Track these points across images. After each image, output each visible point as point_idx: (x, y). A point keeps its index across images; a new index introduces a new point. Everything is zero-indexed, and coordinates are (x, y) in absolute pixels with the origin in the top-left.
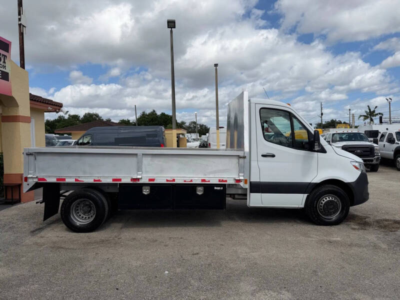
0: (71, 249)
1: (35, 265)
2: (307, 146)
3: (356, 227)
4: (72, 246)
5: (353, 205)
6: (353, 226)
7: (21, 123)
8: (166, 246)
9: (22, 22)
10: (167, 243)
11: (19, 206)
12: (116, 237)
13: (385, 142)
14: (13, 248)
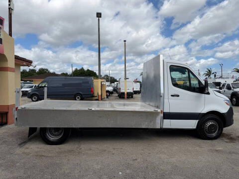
0: (49, 157)
1: (27, 169)
2: (197, 90)
3: (228, 141)
4: (50, 155)
5: (225, 127)
6: (226, 140)
7: (9, 72)
8: (113, 154)
9: (11, 7)
10: (113, 152)
11: (6, 127)
12: (78, 148)
13: (225, 89)
14: (9, 156)
